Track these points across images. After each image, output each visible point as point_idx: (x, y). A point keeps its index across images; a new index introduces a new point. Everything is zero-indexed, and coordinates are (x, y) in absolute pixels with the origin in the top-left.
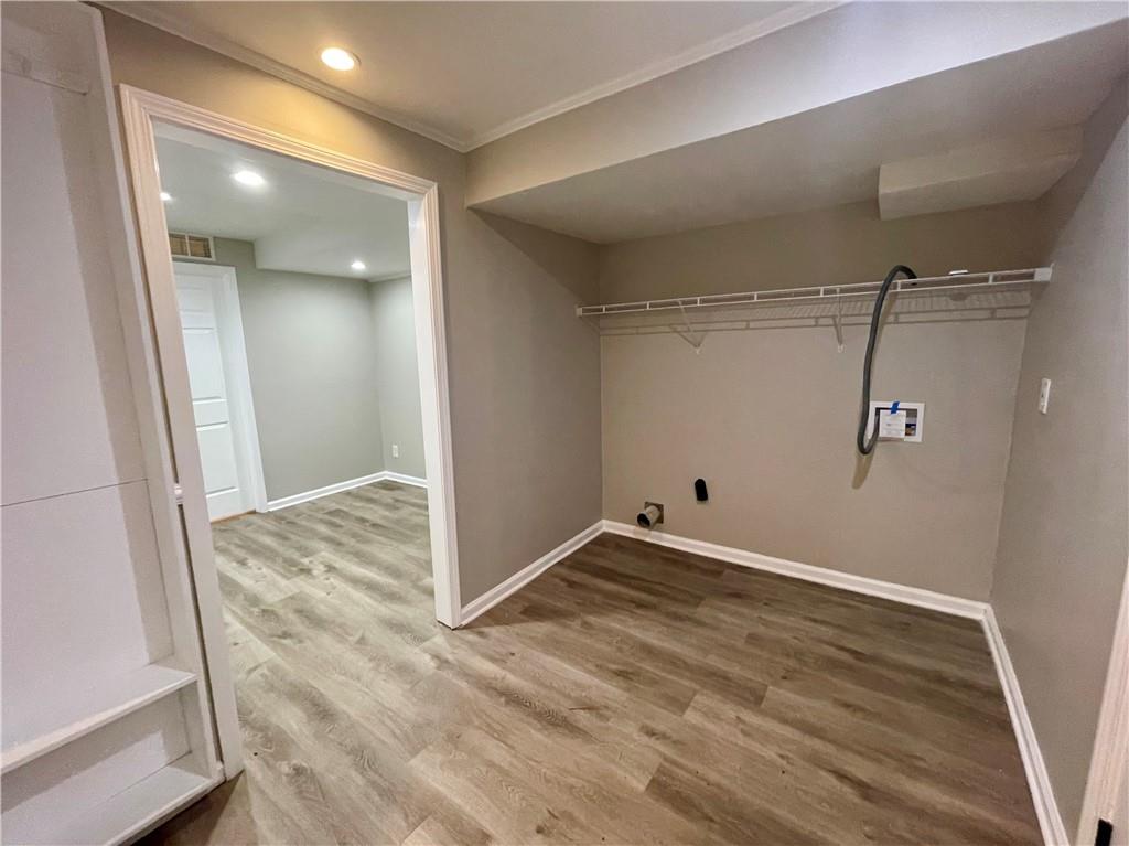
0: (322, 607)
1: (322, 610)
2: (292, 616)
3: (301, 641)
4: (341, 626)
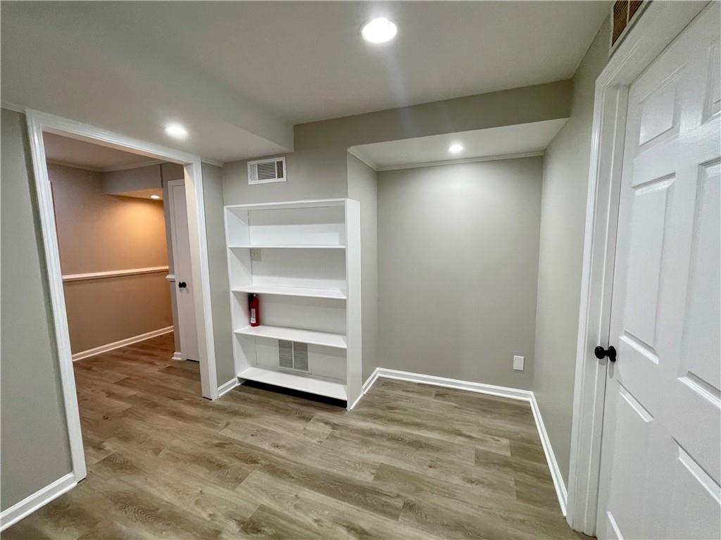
0: (201, 475)
1: (202, 472)
2: (226, 460)
3: (205, 443)
4: (177, 460)
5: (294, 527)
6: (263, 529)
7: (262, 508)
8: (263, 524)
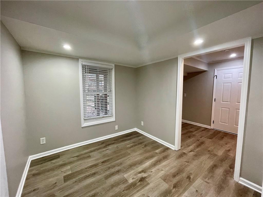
5: (136, 191)
6: (140, 182)
7: (148, 184)
8: (141, 183)
